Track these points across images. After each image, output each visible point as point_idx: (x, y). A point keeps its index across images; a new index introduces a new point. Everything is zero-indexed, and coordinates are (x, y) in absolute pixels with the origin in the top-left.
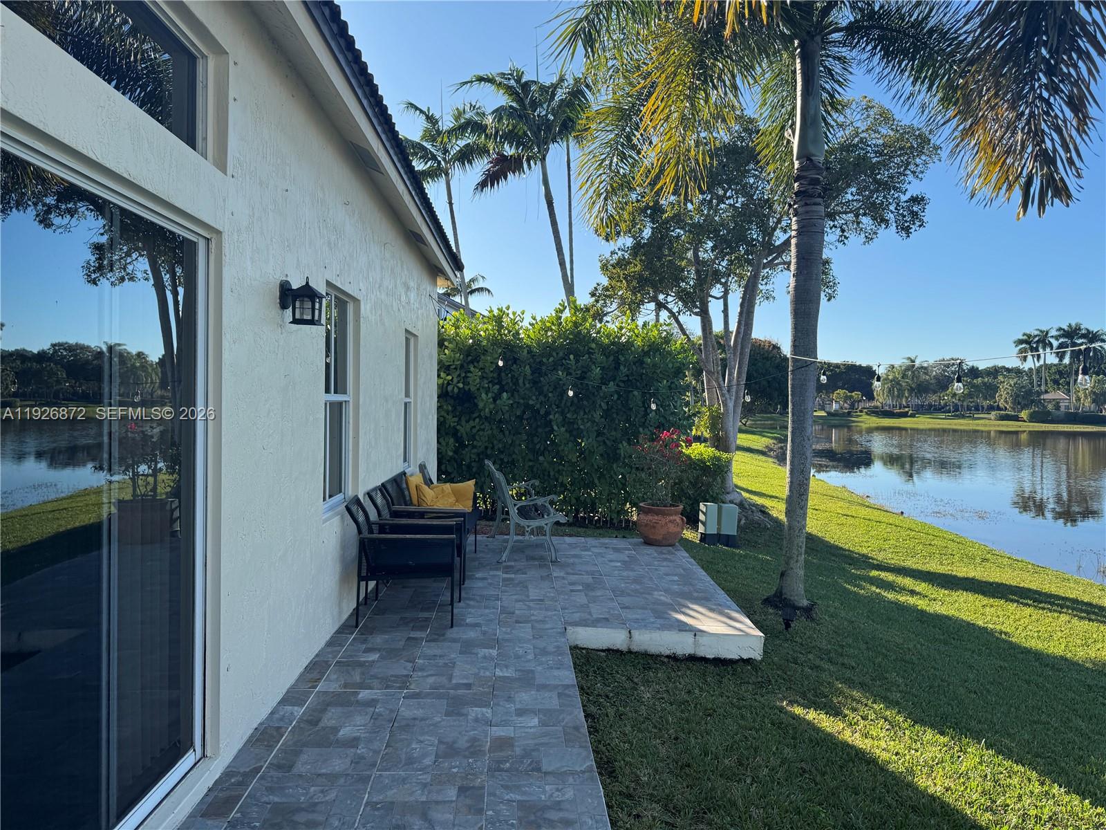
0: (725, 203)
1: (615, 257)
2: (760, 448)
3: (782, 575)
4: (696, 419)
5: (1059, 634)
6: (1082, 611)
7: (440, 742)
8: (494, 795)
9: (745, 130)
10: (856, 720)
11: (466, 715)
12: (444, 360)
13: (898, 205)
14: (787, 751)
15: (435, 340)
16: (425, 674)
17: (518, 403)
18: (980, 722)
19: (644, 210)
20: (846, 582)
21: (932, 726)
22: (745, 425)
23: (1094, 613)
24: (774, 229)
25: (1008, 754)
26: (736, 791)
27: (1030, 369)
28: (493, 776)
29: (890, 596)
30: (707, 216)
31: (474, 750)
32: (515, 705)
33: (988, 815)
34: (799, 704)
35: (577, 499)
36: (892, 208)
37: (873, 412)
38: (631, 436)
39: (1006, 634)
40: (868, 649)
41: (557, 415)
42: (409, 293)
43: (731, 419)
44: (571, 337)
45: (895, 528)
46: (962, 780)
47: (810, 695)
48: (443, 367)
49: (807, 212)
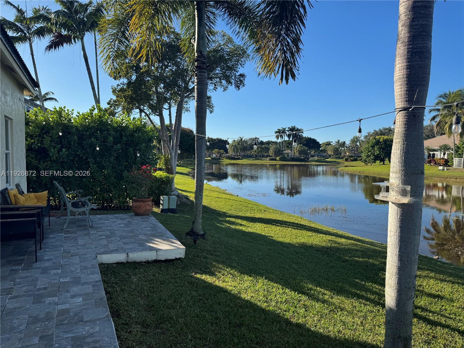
0: (168, 68)
1: (119, 87)
2: (186, 173)
3: (193, 222)
4: (159, 161)
5: (288, 235)
6: (295, 226)
7: (29, 317)
8: (59, 337)
9: (176, 38)
10: (220, 276)
11: (44, 302)
12: (30, 132)
13: (235, 76)
14: (194, 293)
15: (24, 122)
16: (21, 286)
17: (71, 153)
18: (263, 270)
19: (132, 67)
20: (217, 223)
21: (247, 274)
22: (180, 163)
23: (299, 227)
24: (189, 82)
25: (272, 281)
26: (173, 313)
27: (280, 142)
28: (58, 328)
29: (233, 227)
30: (160, 73)
31: (49, 317)
32: (70, 293)
33: (265, 304)
34: (199, 273)
35: (103, 198)
36: (233, 78)
37: (228, 158)
38: (129, 168)
39: (272, 237)
40: (225, 248)
41: (92, 159)
42: (6, 97)
43: (174, 161)
44: (98, 122)
45: (235, 201)
46: (257, 293)
47: (203, 269)
48: (28, 135)
49: (201, 75)
